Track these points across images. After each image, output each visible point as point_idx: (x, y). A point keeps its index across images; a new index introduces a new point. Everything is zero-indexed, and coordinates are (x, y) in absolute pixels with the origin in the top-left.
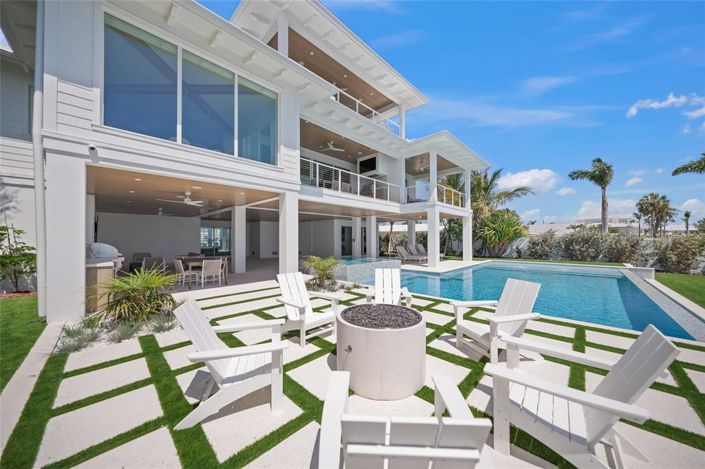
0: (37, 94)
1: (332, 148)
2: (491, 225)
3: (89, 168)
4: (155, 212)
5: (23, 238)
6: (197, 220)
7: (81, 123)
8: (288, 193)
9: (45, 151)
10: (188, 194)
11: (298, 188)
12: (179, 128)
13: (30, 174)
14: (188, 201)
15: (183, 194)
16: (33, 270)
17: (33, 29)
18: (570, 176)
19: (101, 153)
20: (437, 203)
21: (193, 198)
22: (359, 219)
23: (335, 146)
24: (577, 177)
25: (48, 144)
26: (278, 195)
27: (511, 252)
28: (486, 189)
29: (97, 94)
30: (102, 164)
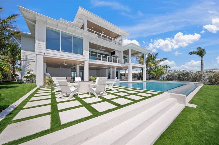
0: (35, 44)
1: (102, 49)
2: (154, 70)
3: (44, 57)
4: (59, 67)
5: (33, 72)
6: (70, 69)
7: (42, 49)
8: (86, 61)
9: (37, 54)
10: (64, 62)
11: (88, 60)
12: (60, 48)
13: (34, 59)
14: (64, 64)
15: (63, 62)
16: (35, 79)
17: (35, 30)
18: (189, 53)
19: (46, 54)
20: (131, 63)
21: (65, 63)
22: (112, 69)
23: (103, 48)
24: (192, 54)
25: (37, 53)
26: (84, 62)
27: (161, 79)
28: (154, 59)
29: (45, 43)
30: (46, 56)
